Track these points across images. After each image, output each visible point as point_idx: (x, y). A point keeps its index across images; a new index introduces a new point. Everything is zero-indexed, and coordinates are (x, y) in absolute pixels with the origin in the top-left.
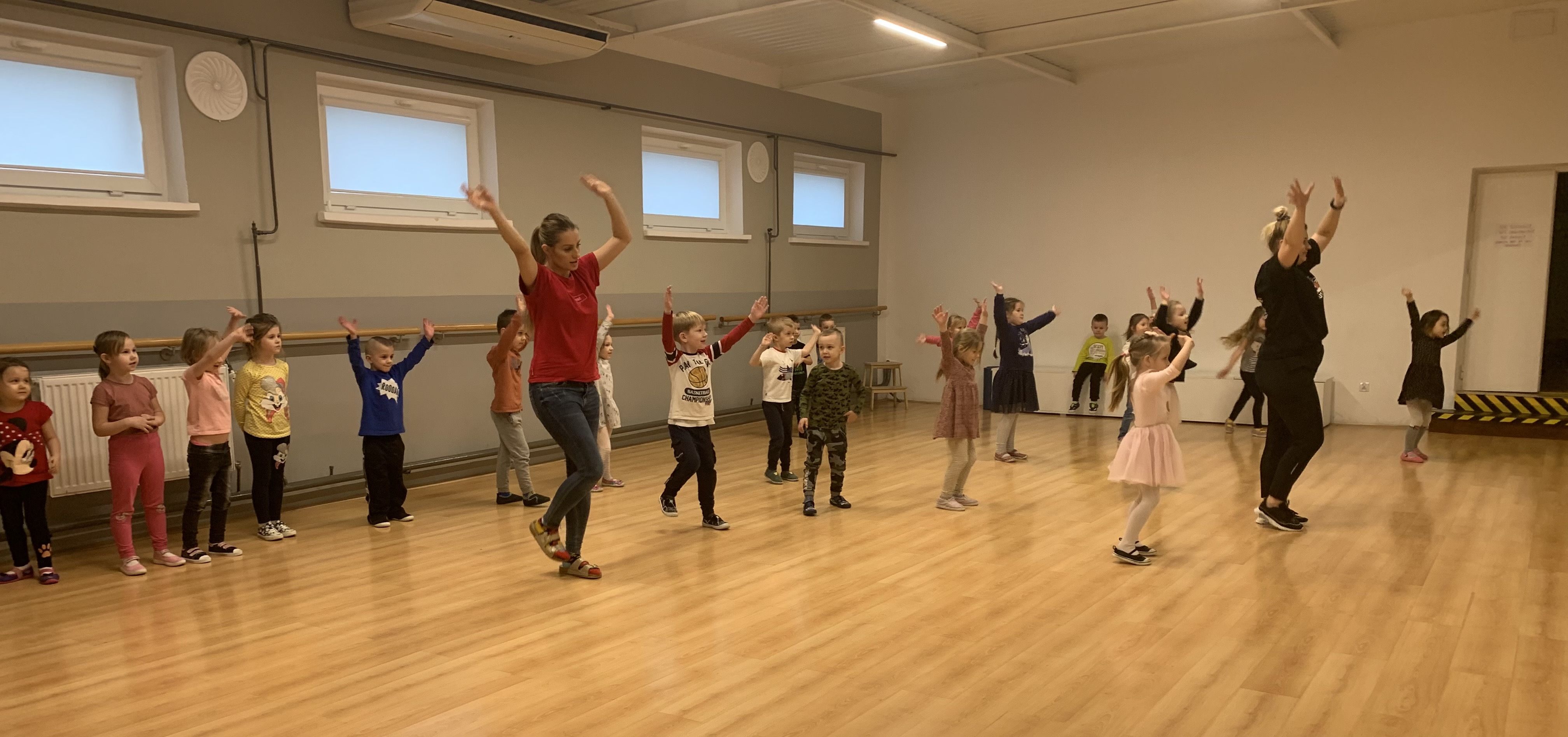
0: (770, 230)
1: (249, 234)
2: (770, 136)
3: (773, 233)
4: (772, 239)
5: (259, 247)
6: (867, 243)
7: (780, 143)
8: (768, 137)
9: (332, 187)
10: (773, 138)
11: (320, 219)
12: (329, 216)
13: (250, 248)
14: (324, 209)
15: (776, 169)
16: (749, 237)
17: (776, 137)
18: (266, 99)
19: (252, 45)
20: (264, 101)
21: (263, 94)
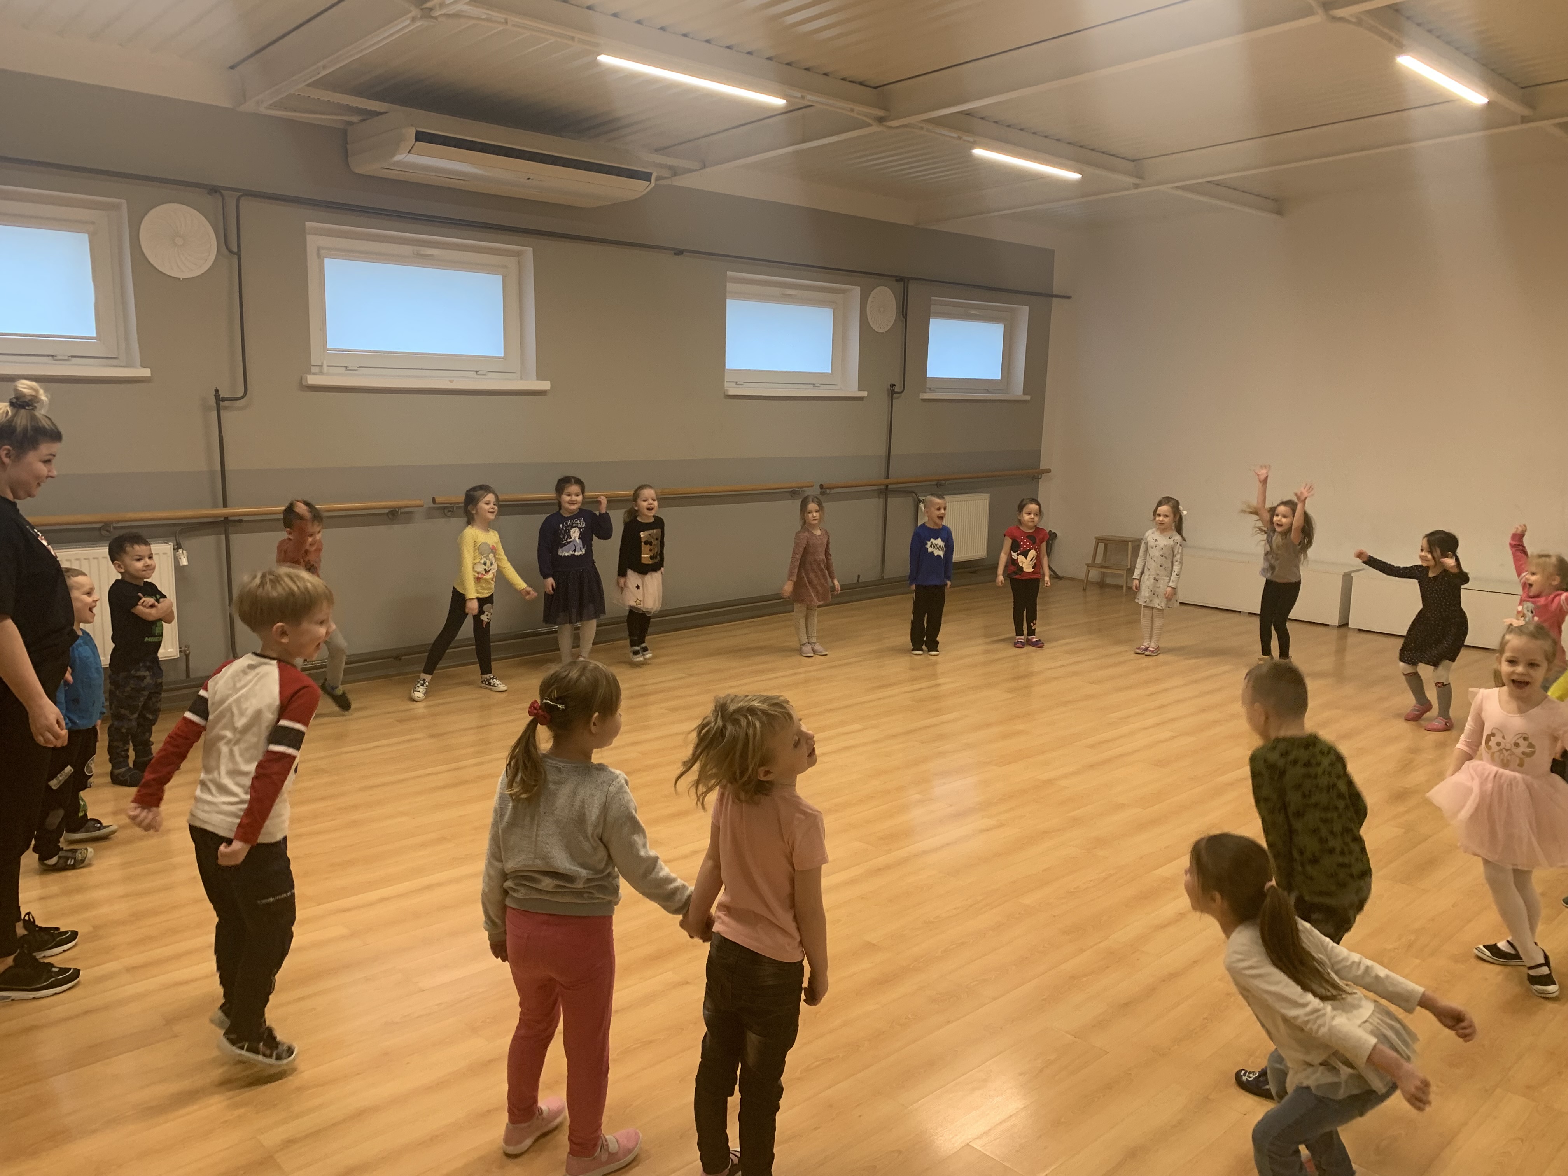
0: (892, 386)
1: (213, 402)
2: (900, 279)
3: (897, 389)
4: (895, 395)
5: (223, 415)
6: (1028, 398)
7: (913, 288)
8: (897, 280)
9: (326, 346)
10: (903, 282)
12: (312, 380)
13: (214, 415)
14: (309, 372)
15: (906, 315)
16: (864, 394)
17: (906, 281)
18: (238, 255)
19: (222, 196)
20: (236, 256)
21: (235, 249)
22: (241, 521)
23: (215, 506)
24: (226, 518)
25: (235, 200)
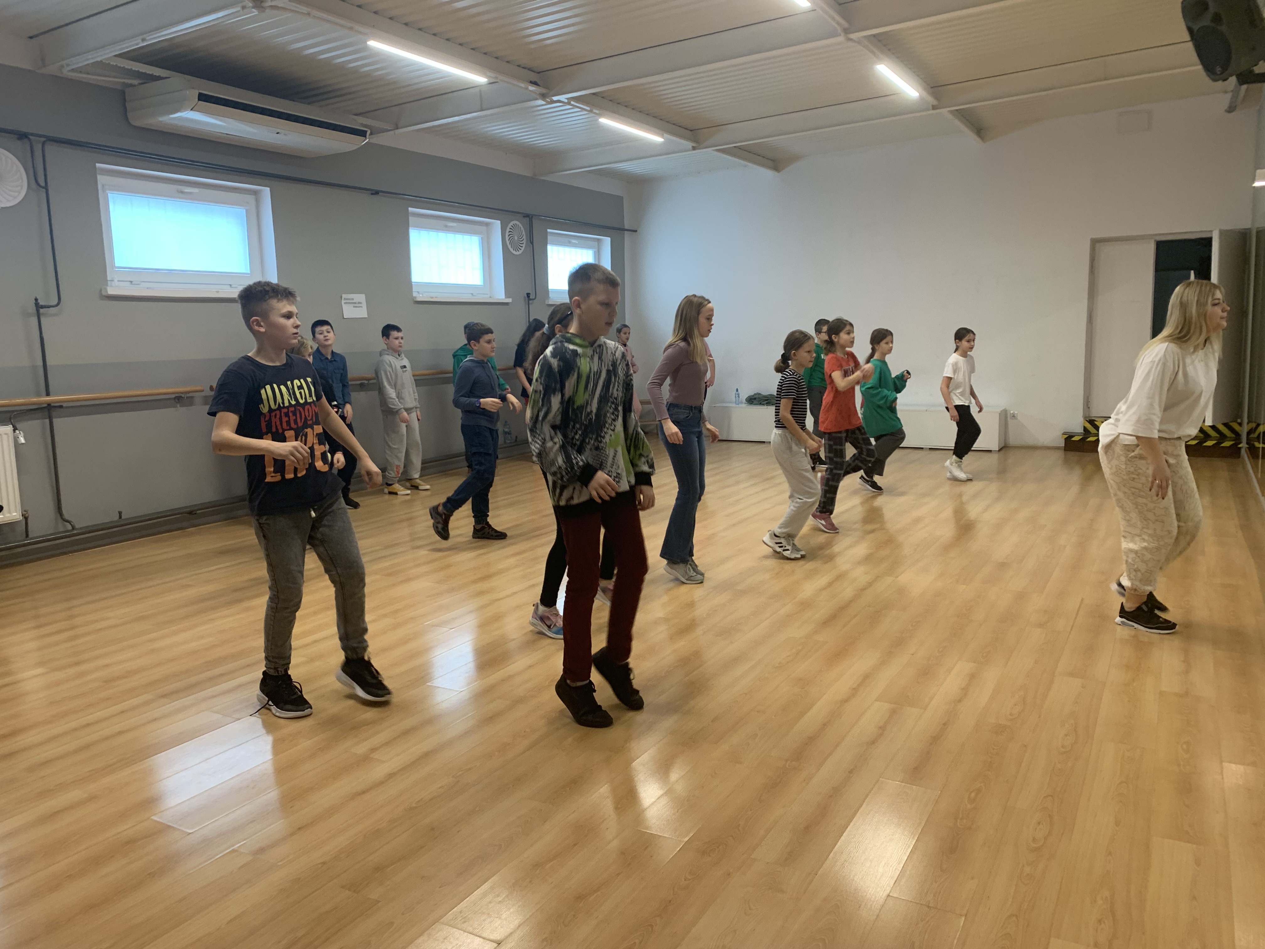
0: (528, 294)
1: (32, 309)
3: (531, 297)
4: (530, 302)
5: (42, 319)
7: (534, 221)
8: (525, 216)
9: (117, 265)
10: (529, 217)
11: (104, 293)
12: (111, 291)
13: (34, 320)
14: (107, 285)
15: (532, 243)
16: (509, 300)
17: (531, 216)
18: (46, 188)
19: (29, 139)
20: (44, 190)
21: (43, 184)
22: (61, 407)
23: (39, 395)
24: (49, 405)
25: (40, 146)
